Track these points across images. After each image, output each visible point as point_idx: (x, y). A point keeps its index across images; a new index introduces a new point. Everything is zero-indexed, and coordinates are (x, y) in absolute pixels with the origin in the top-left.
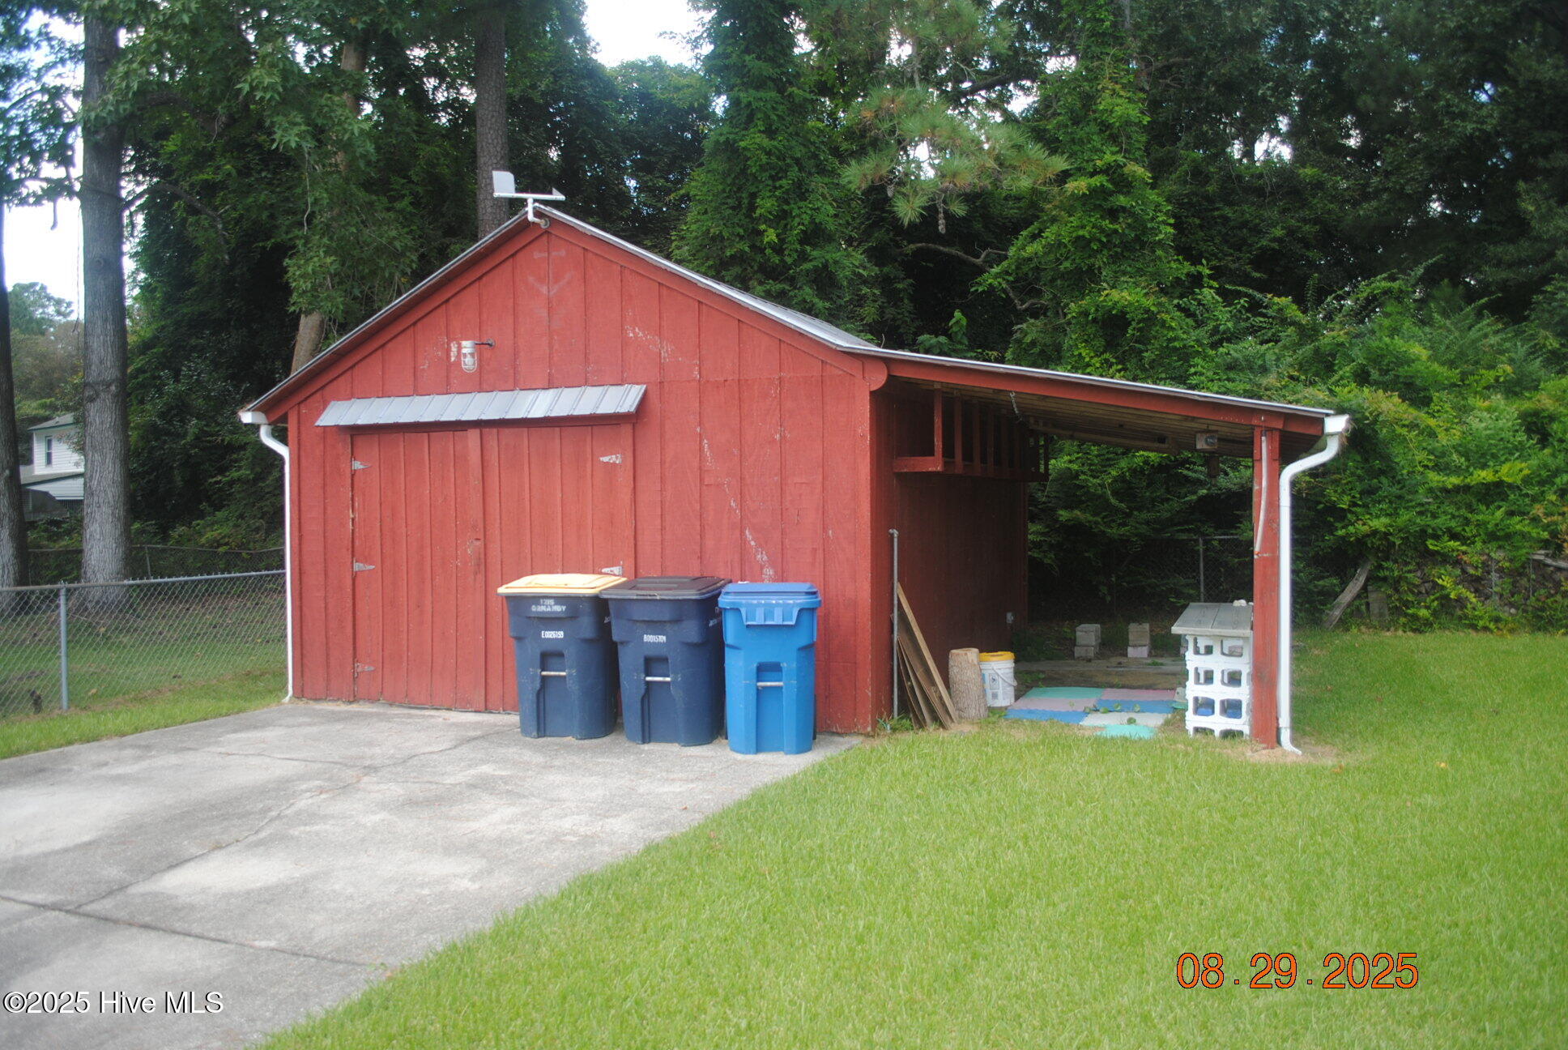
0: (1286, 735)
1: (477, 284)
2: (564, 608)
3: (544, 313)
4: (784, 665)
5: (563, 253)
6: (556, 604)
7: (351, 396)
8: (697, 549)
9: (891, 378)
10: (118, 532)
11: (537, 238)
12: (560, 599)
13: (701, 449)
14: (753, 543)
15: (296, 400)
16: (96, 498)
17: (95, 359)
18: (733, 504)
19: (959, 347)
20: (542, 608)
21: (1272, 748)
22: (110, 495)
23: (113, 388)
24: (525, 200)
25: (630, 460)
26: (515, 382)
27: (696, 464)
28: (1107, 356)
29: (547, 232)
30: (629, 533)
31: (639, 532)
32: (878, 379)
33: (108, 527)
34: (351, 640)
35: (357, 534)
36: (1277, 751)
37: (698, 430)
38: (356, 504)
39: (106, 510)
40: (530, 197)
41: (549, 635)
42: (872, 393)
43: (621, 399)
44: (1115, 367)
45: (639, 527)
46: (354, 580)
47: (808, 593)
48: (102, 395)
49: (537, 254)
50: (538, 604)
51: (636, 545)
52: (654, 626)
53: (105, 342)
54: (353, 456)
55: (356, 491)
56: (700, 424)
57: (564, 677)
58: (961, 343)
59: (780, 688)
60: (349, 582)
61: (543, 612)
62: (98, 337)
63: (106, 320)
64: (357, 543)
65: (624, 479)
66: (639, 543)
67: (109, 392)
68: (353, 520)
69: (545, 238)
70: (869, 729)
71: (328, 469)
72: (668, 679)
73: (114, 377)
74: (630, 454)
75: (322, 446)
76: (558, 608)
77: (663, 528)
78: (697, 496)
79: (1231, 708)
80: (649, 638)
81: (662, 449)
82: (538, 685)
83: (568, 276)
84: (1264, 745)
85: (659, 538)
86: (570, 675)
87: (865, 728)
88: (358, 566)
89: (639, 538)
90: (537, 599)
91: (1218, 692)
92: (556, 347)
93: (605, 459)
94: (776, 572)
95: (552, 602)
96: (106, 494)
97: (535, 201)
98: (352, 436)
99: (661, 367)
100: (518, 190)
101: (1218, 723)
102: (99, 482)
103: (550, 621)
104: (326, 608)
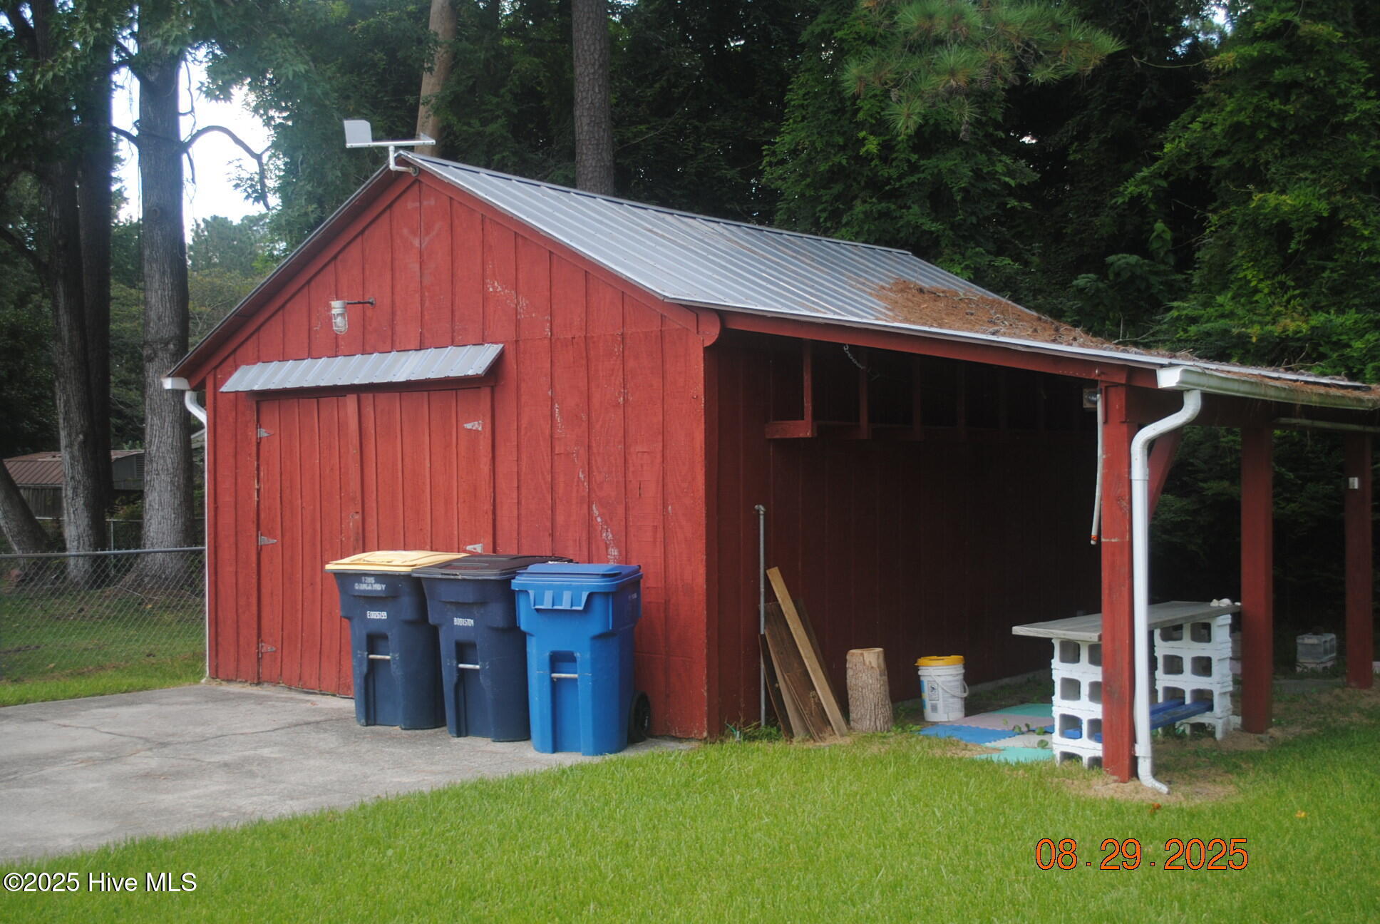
0: (1144, 767)
1: (359, 239)
2: (384, 586)
3: (416, 267)
4: (578, 655)
5: (432, 202)
6: (377, 582)
7: (259, 359)
8: (549, 524)
9: (725, 331)
10: (177, 502)
11: (408, 188)
12: (381, 577)
13: (552, 415)
14: (599, 520)
15: (214, 363)
16: (155, 465)
17: (153, 315)
18: (581, 476)
19: (1162, 267)
20: (364, 587)
21: (1124, 782)
22: (169, 461)
23: (171, 346)
24: (386, 149)
25: (489, 426)
26: (391, 343)
27: (548, 432)
28: (1282, 277)
29: (416, 181)
30: (488, 507)
31: (498, 507)
32: (711, 333)
33: (167, 497)
34: (256, 619)
35: (262, 506)
36: (1130, 786)
37: (550, 393)
38: (262, 474)
39: (165, 478)
40: (391, 145)
41: (374, 615)
43: (476, 360)
44: (1290, 293)
45: (498, 501)
46: (259, 554)
47: (604, 576)
48: (160, 354)
49: (410, 204)
50: (360, 582)
51: (494, 520)
52: (463, 608)
53: (163, 296)
54: (259, 424)
55: (261, 459)
56: (552, 386)
57: (388, 661)
58: (1166, 264)
59: (575, 680)
60: (254, 558)
61: (365, 591)
62: (156, 292)
63: (163, 273)
64: (262, 516)
65: (484, 446)
66: (498, 518)
67: (167, 350)
68: (258, 490)
69: (416, 187)
70: (705, 734)
71: (239, 437)
72: (478, 667)
73: (172, 334)
74: (488, 421)
75: (234, 413)
76: (378, 587)
77: (519, 503)
78: (548, 466)
80: (459, 622)
81: (518, 415)
82: (365, 669)
83: (437, 226)
84: (1115, 778)
85: (515, 512)
86: (394, 659)
87: (701, 733)
88: (264, 540)
89: (498, 513)
90: (359, 576)
91: (1085, 709)
92: (427, 304)
93: (469, 426)
94: (620, 552)
95: (371, 580)
96: (165, 461)
97: (397, 148)
98: (258, 403)
99: (518, 323)
100: (374, 139)
101: (1086, 748)
102: (158, 448)
103: (374, 601)
104: (237, 584)
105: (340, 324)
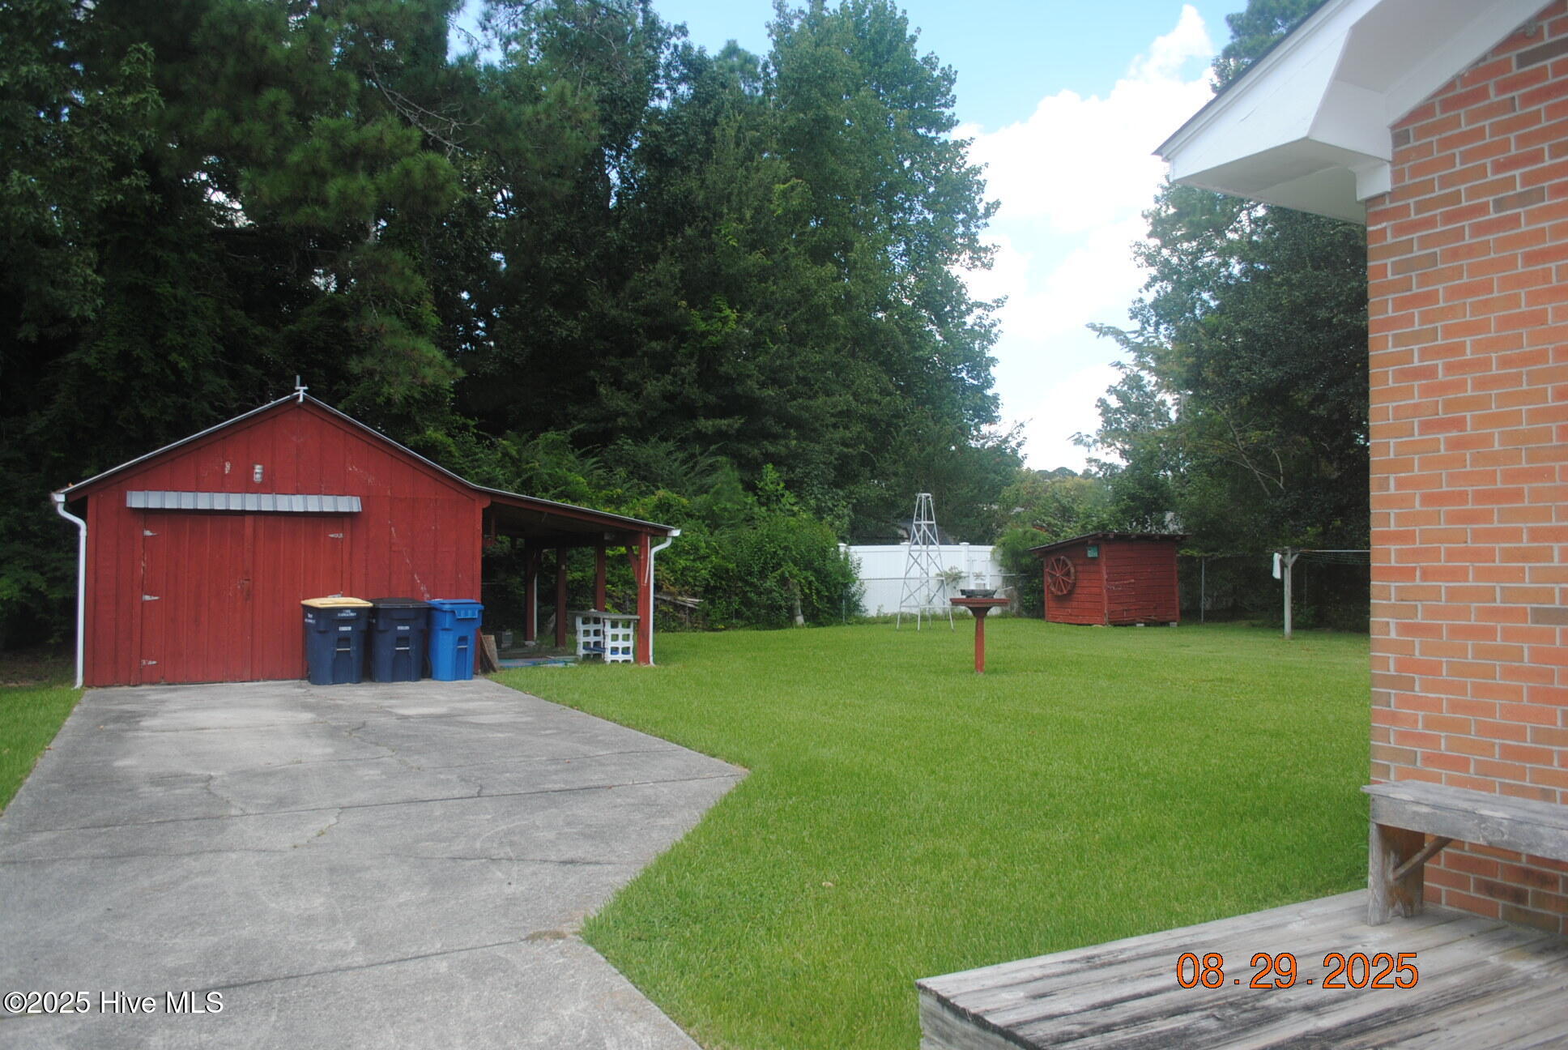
0: (651, 659)
2: (355, 614)
3: (294, 452)
4: (469, 637)
5: (308, 419)
6: (351, 612)
8: (387, 584)
12: (353, 609)
13: (391, 532)
14: (418, 581)
18: (408, 561)
21: (646, 665)
25: (349, 537)
26: (271, 489)
27: (387, 541)
29: (298, 406)
32: (487, 503)
34: (139, 646)
35: (146, 577)
36: (648, 666)
37: (389, 522)
38: (146, 558)
41: (344, 628)
42: (484, 510)
43: (349, 504)
46: (142, 606)
49: (290, 418)
50: (341, 612)
51: (351, 582)
52: (403, 622)
54: (145, 527)
55: (146, 549)
56: (390, 519)
57: (349, 650)
59: (466, 648)
60: (139, 607)
61: (344, 617)
64: (146, 583)
66: (353, 582)
68: (144, 567)
69: (297, 409)
72: (407, 649)
74: (348, 534)
75: (138, 518)
76: (352, 614)
77: (366, 573)
79: (626, 651)
80: (400, 628)
81: (368, 531)
82: (335, 656)
84: (642, 664)
85: (364, 579)
86: (353, 649)
88: (146, 597)
90: (340, 610)
91: (621, 644)
92: (301, 471)
93: (332, 536)
94: (431, 596)
95: (349, 611)
98: (145, 515)
99: (369, 488)
101: (620, 657)
103: (346, 621)
105: (258, 477)
